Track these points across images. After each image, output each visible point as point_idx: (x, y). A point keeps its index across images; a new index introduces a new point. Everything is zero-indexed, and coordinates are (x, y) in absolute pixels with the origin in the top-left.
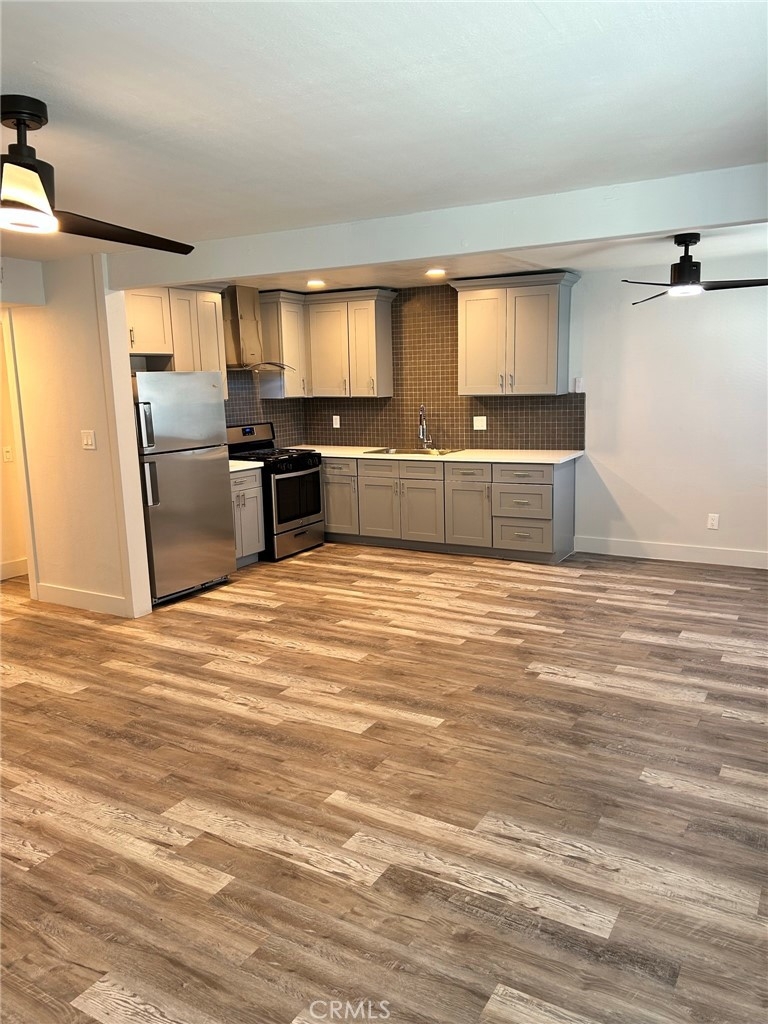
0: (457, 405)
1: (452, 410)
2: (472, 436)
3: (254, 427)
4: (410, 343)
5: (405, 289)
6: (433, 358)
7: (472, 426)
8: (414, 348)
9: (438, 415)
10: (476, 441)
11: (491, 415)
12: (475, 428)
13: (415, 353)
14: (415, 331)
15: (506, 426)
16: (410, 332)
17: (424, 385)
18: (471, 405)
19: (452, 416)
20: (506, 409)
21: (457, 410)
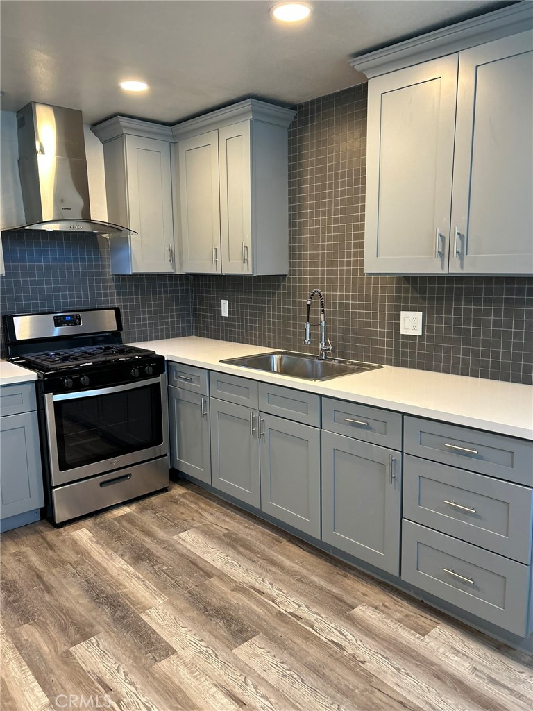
0: (375, 290)
1: (368, 298)
2: (397, 344)
3: (80, 314)
4: (312, 189)
5: (307, 104)
6: (343, 211)
7: (398, 326)
8: (317, 197)
9: (347, 306)
10: (404, 354)
11: (431, 310)
12: (403, 332)
13: (318, 206)
14: (319, 170)
15: (458, 331)
16: (312, 172)
17: (329, 256)
18: (398, 290)
19: (368, 308)
20: (458, 301)
21: (376, 299)
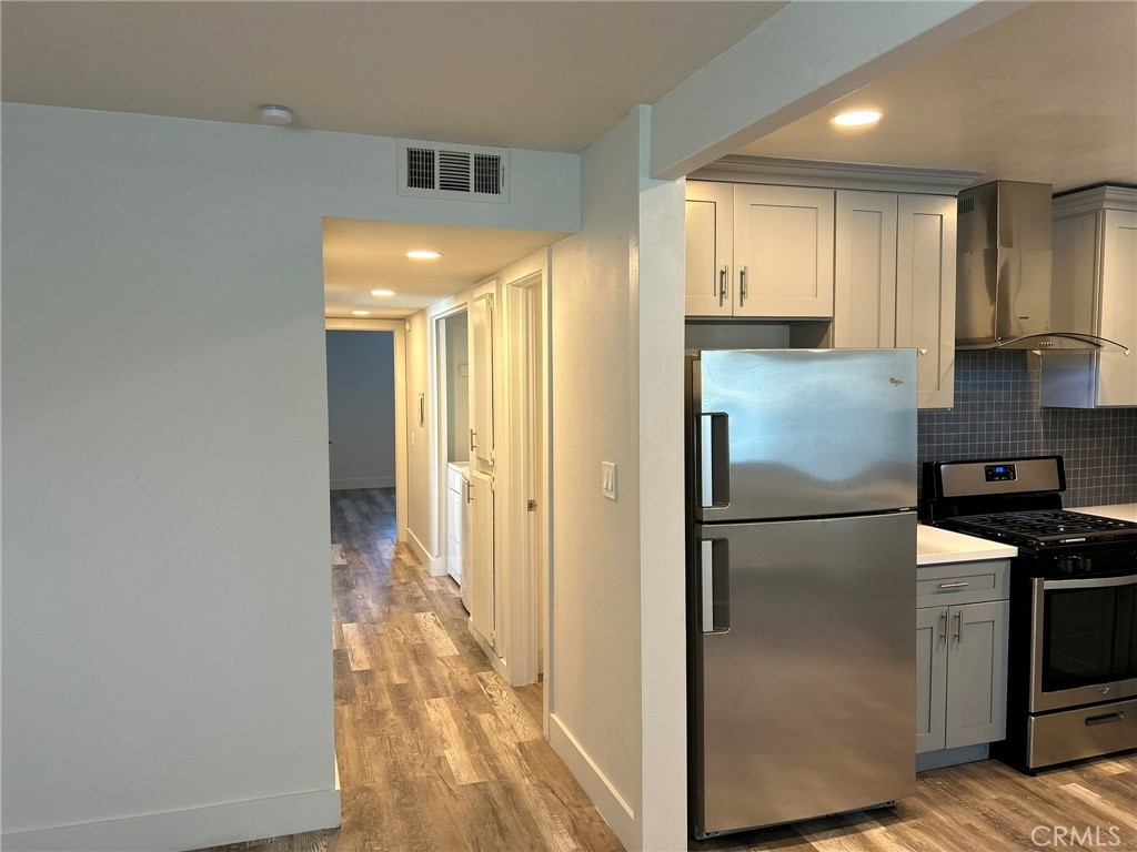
3: (1016, 463)
